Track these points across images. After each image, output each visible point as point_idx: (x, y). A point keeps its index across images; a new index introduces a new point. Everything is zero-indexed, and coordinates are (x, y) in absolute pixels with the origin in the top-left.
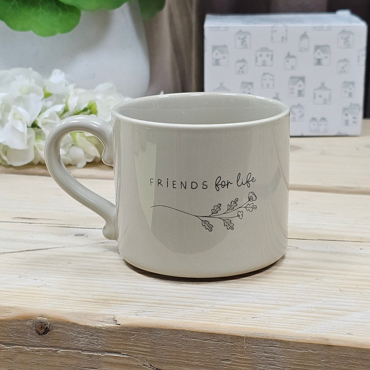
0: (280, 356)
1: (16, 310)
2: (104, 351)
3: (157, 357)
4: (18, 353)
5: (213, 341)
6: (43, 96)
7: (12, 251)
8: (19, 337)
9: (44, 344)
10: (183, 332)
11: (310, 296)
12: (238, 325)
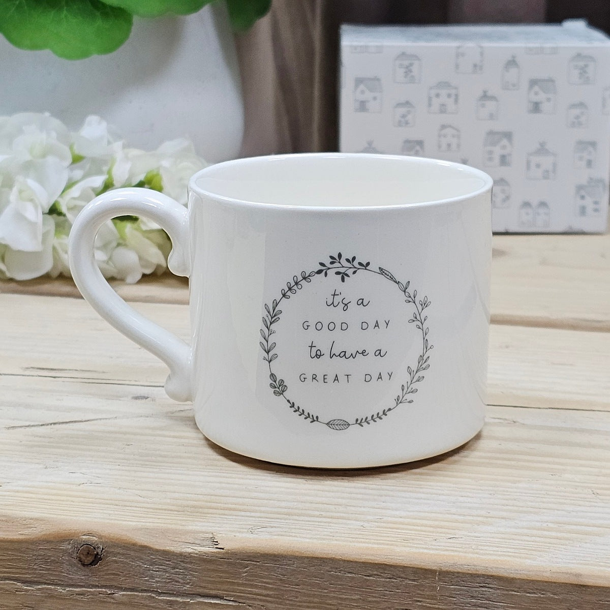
0: (498, 604)
1: (44, 524)
2: (193, 594)
3: (286, 604)
4: (46, 597)
5: (383, 577)
6: (70, 160)
7: (27, 424)
8: (49, 570)
9: (91, 583)
10: (331, 562)
11: (543, 502)
12: (426, 551)
